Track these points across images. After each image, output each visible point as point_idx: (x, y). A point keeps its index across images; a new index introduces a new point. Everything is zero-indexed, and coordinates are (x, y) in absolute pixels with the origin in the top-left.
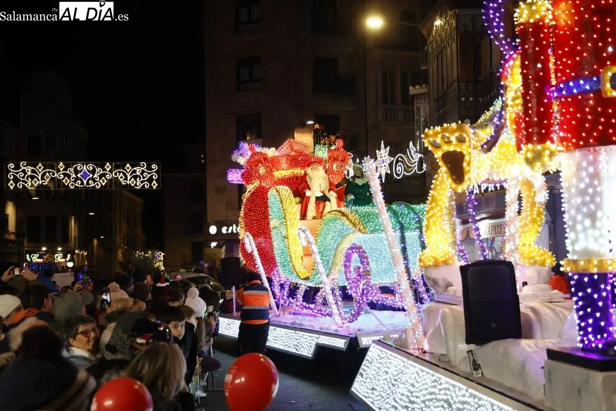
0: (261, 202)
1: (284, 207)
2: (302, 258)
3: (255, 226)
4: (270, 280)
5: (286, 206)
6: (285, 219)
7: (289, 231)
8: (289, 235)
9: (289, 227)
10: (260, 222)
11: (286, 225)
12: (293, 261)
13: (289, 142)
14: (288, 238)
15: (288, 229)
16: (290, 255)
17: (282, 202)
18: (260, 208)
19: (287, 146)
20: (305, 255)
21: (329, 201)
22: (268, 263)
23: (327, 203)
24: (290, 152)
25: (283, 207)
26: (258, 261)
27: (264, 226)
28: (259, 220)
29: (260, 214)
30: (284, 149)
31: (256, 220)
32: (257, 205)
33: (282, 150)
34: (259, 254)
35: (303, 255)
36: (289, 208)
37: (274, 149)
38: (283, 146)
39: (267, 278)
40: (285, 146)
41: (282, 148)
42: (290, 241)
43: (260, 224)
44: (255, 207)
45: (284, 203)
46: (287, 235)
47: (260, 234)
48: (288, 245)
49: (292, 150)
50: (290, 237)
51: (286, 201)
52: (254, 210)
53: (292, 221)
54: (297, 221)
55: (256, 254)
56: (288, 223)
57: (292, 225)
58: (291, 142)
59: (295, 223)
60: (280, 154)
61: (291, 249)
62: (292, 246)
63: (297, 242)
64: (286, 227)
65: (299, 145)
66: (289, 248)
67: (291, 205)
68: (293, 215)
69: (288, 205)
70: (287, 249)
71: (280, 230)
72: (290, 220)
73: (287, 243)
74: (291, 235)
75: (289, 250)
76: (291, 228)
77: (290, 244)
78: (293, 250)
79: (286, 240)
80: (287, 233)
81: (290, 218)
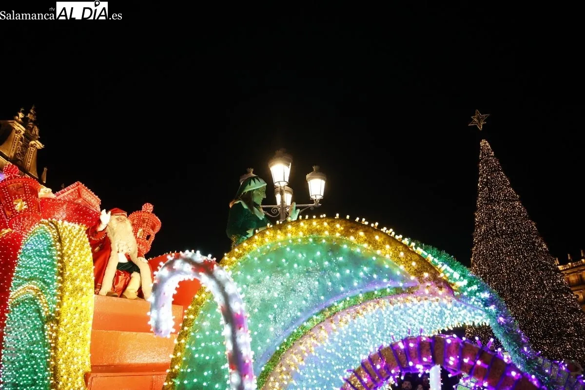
1: (65, 248)
2: (86, 377)
5: (69, 248)
6: (61, 275)
7: (65, 305)
8: (63, 316)
9: (67, 295)
11: (61, 289)
12: (59, 386)
13: (77, 185)
15: (65, 299)
16: (55, 369)
17: (60, 241)
19: (73, 190)
21: (138, 271)
23: (135, 275)
24: (74, 199)
25: (61, 250)
30: (65, 194)
33: (62, 196)
35: (90, 370)
36: (77, 254)
37: (49, 190)
38: (66, 189)
40: (68, 190)
41: (63, 193)
42: (61, 329)
45: (66, 242)
46: (59, 314)
48: (56, 338)
49: (80, 196)
50: (65, 319)
51: (71, 241)
53: (77, 283)
56: (69, 285)
57: (76, 293)
58: (79, 186)
59: (84, 290)
60: (58, 198)
61: (60, 350)
62: (66, 343)
63: (81, 335)
64: (59, 293)
65: (89, 194)
66: (55, 348)
67: (81, 250)
68: (81, 269)
69: (75, 249)
70: (49, 351)
71: (38, 303)
72: (73, 280)
73: (51, 333)
74: (69, 315)
75: (55, 353)
76: (71, 299)
77: (60, 339)
78: (66, 353)
79: (52, 327)
80: (60, 307)
81: (76, 274)
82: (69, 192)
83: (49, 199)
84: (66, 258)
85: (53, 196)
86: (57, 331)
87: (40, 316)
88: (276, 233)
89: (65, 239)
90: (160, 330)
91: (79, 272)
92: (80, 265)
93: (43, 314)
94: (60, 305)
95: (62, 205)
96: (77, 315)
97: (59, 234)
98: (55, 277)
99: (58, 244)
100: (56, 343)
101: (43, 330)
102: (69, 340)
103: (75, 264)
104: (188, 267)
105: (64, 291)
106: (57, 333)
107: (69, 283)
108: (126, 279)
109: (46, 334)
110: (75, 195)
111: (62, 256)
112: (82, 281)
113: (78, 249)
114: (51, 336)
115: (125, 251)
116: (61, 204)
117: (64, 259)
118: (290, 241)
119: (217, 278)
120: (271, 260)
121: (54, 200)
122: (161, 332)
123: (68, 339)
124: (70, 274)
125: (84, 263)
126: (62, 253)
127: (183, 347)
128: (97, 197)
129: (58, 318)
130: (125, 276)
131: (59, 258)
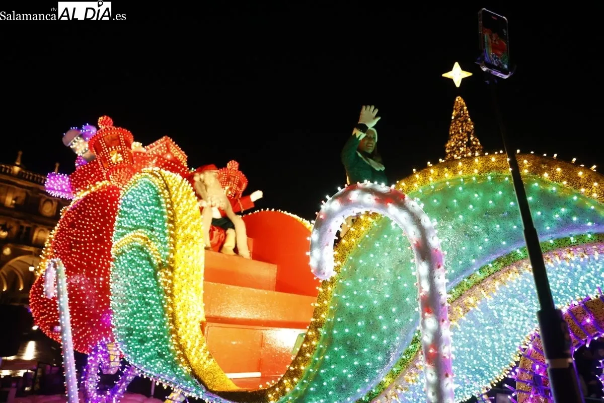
0: (97, 213)
2: (202, 326)
3: (74, 253)
4: (81, 360)
5: (177, 196)
6: (172, 222)
7: (178, 253)
8: (177, 264)
9: (179, 243)
10: (85, 246)
11: (173, 236)
12: (179, 332)
14: (172, 269)
15: (177, 246)
16: (173, 315)
18: (94, 222)
20: (211, 319)
21: (233, 227)
22: (83, 325)
23: (230, 231)
24: (163, 154)
25: (170, 198)
26: (66, 318)
27: (93, 255)
28: (85, 243)
29: (91, 233)
30: (154, 149)
31: (80, 242)
32: (88, 216)
33: (150, 150)
34: (70, 305)
35: (204, 320)
36: (185, 202)
38: (154, 144)
39: (76, 353)
40: (157, 144)
41: (151, 147)
42: (176, 276)
43: (85, 251)
44: (83, 220)
45: (174, 190)
46: (173, 261)
47: (82, 267)
48: (172, 286)
49: (168, 151)
50: (179, 268)
51: (177, 190)
52: (79, 224)
53: (187, 231)
54: (199, 234)
55: (64, 302)
56: (180, 233)
57: (187, 241)
58: (167, 141)
59: (195, 238)
60: (147, 152)
61: (177, 297)
62: (181, 291)
63: (194, 283)
64: (172, 240)
65: (176, 150)
66: (171, 295)
67: (188, 198)
68: (191, 218)
69: (182, 198)
70: (165, 297)
71: (147, 251)
72: (183, 228)
73: (166, 280)
74: (183, 263)
75: (172, 300)
76: (184, 246)
77: (176, 287)
78: (182, 301)
79: (166, 274)
80: (174, 255)
81: (186, 223)
82: (158, 146)
83: (140, 153)
84: (175, 206)
85: (143, 150)
86: (171, 278)
87: (151, 264)
88: (442, 171)
89: (172, 187)
90: (322, 271)
91: (189, 220)
92: (189, 213)
93: (155, 262)
94: (173, 252)
95: (153, 159)
96: (190, 264)
97: (165, 181)
98: (166, 224)
99: (166, 191)
100: (171, 289)
101: (156, 278)
102: (184, 288)
103: (185, 213)
104: (369, 199)
105: (177, 239)
106: (172, 280)
107: (180, 231)
108: (220, 235)
109: (159, 281)
110: (164, 150)
111: (172, 204)
112: (192, 230)
113: (185, 197)
114: (165, 283)
115: (218, 205)
116: (151, 157)
117: (174, 207)
118: (462, 180)
119: (410, 209)
120: (438, 200)
121: (144, 154)
122: (324, 274)
123: (182, 286)
124: (181, 222)
125: (192, 211)
126: (171, 200)
127: (329, 295)
128: (183, 152)
129: (172, 265)
130: (219, 232)
131: (169, 206)
